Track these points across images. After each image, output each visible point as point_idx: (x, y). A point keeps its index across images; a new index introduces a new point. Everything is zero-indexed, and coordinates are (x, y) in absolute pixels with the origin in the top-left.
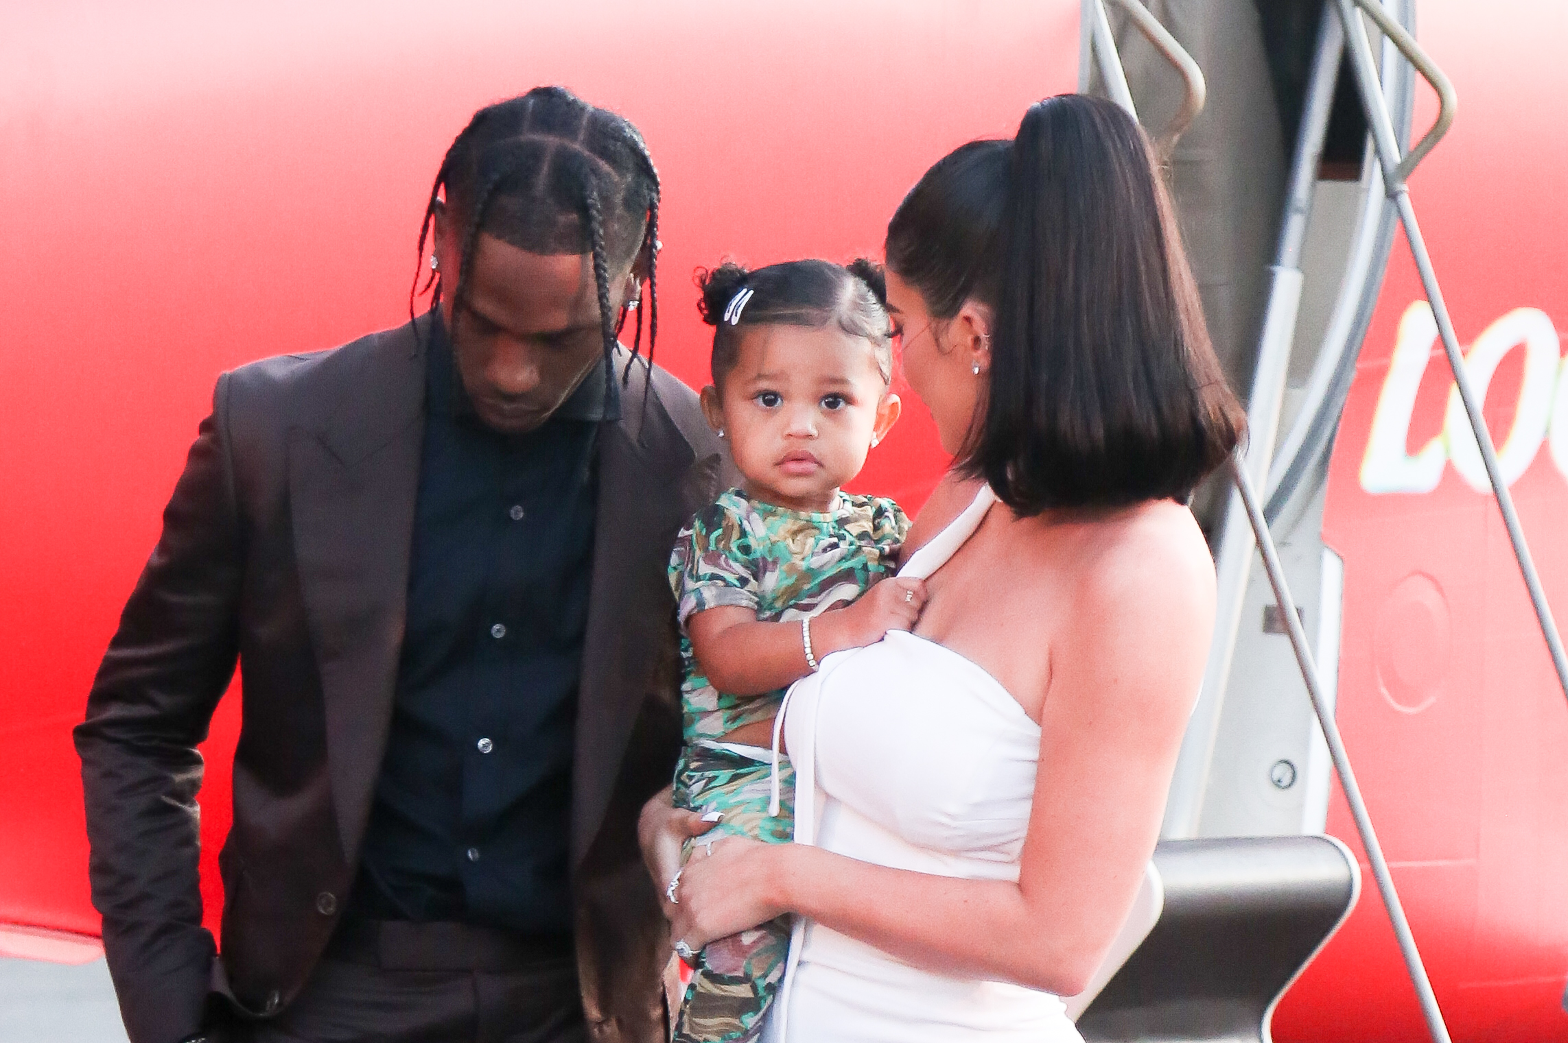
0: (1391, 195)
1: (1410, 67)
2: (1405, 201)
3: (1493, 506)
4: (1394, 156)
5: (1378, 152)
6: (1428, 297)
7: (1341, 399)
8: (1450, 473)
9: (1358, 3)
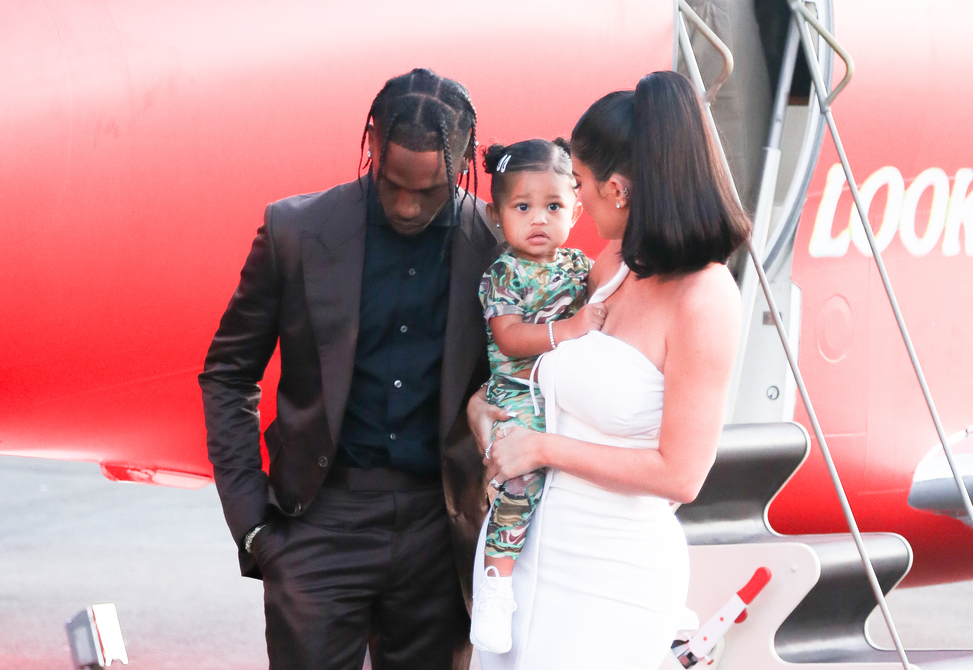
0: (823, 112)
1: (832, 50)
2: (830, 115)
3: (873, 262)
4: (824, 94)
5: (816, 91)
6: (841, 162)
7: (800, 211)
8: (852, 246)
9: (806, 19)
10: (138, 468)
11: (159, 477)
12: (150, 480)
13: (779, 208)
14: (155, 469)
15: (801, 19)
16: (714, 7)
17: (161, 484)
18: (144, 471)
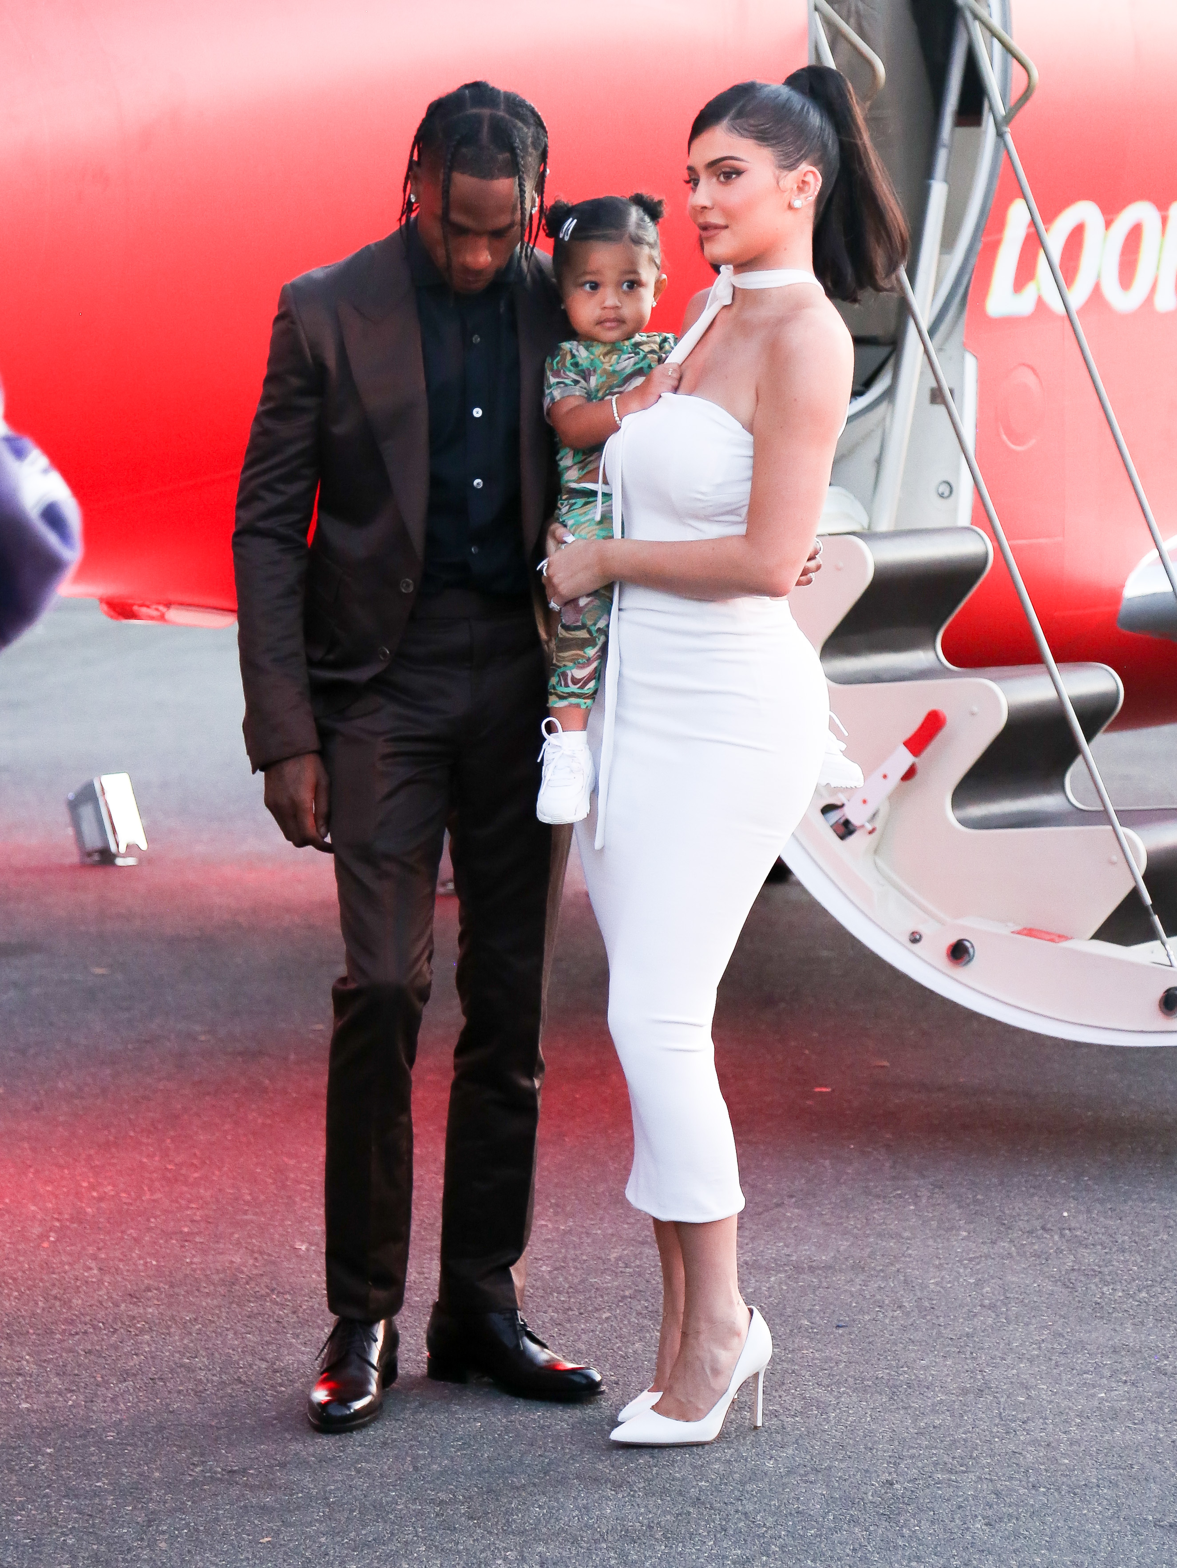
0: (1000, 135)
1: (1010, 56)
2: (1009, 138)
3: (1067, 323)
4: (1001, 111)
5: (991, 108)
6: (1025, 197)
7: (974, 261)
8: (1040, 303)
9: (976, 17)
10: (148, 603)
11: (173, 614)
12: (162, 618)
13: (946, 257)
14: (168, 605)
15: (969, 16)
16: (861, 5)
17: (174, 624)
18: (154, 607)
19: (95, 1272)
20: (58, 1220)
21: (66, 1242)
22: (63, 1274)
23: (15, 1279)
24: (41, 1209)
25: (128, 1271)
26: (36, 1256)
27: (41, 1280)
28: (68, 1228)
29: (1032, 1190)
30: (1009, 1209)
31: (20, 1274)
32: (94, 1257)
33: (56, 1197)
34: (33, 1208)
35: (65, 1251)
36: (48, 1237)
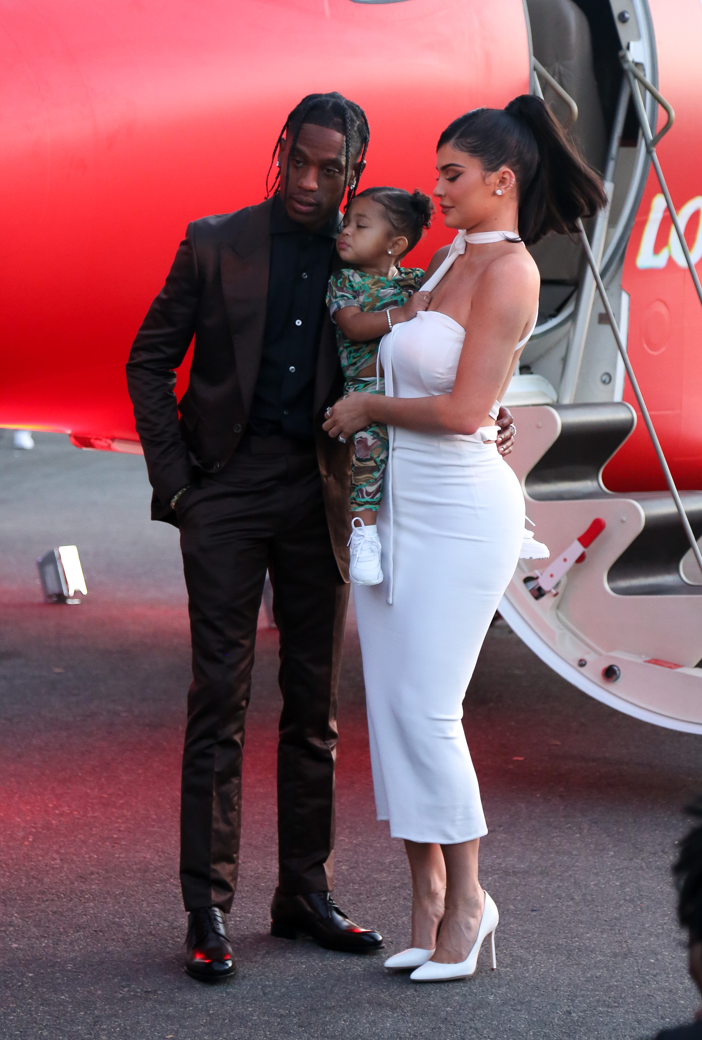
0: (649, 152)
1: (656, 102)
2: (655, 155)
3: (688, 274)
4: (650, 136)
5: (644, 135)
6: (663, 192)
7: (629, 233)
8: (671, 261)
9: (636, 77)
10: (100, 438)
11: (116, 445)
12: (109, 447)
13: (612, 230)
14: (113, 439)
15: (631, 76)
16: (561, 68)
17: (116, 451)
18: (104, 440)
19: (58, 861)
20: (34, 828)
21: (40, 842)
22: (38, 862)
23: (7, 865)
24: (23, 821)
25: (79, 861)
26: (21, 850)
27: (24, 865)
28: (41, 833)
29: (654, 827)
30: (640, 838)
31: (10, 861)
32: (58, 852)
33: (33, 813)
34: (18, 819)
35: (38, 847)
36: (28, 838)
